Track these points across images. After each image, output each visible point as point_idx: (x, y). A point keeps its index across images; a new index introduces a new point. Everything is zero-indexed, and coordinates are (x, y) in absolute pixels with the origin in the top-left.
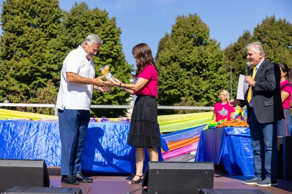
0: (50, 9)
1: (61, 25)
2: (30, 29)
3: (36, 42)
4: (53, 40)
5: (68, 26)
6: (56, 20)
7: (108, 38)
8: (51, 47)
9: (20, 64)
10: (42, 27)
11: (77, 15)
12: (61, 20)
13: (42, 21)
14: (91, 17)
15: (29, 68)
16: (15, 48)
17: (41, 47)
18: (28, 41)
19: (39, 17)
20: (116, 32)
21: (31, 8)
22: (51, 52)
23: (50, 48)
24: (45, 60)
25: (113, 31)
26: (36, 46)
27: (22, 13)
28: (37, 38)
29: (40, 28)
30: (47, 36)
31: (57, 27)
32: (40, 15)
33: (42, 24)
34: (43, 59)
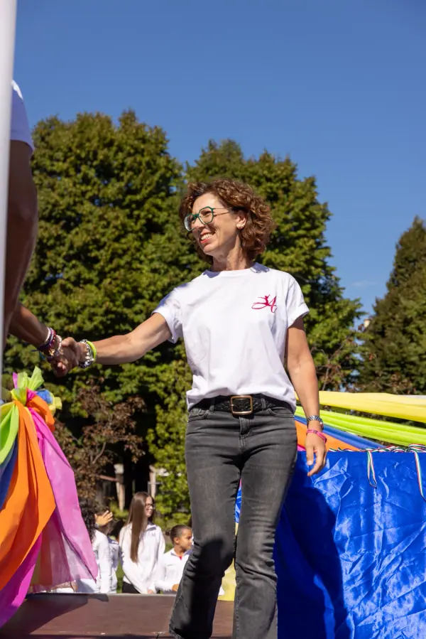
0: (147, 158)
2: (99, 211)
3: (117, 245)
4: (157, 238)
6: (162, 187)
7: (301, 232)
8: (154, 256)
9: (75, 301)
10: (128, 206)
11: (216, 173)
12: (173, 187)
13: (130, 191)
14: (255, 177)
15: (101, 311)
16: (61, 260)
17: (127, 258)
18: (96, 241)
19: (119, 179)
20: (319, 214)
21: (100, 157)
22: (154, 271)
23: (152, 261)
24: (140, 290)
25: (311, 213)
26: (114, 255)
27: (78, 170)
28: (117, 233)
29: (123, 208)
30: (141, 230)
31: (164, 205)
32: (122, 174)
33: (129, 197)
34: (135, 289)
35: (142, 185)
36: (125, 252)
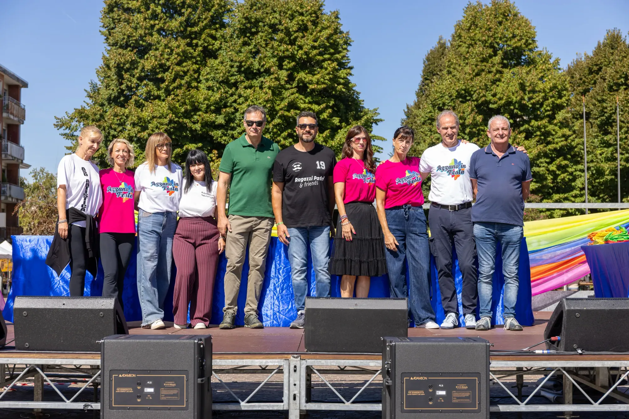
1: (228, 31)
2: (164, 41)
3: (178, 68)
4: (211, 62)
5: (243, 32)
6: (217, 20)
7: (327, 56)
8: (209, 76)
9: (146, 114)
10: (189, 36)
11: (259, 9)
12: (226, 19)
13: (189, 23)
14: (289, 12)
15: (166, 121)
16: (135, 80)
17: (187, 78)
18: (161, 66)
19: (181, 14)
20: (341, 42)
22: (209, 88)
23: (207, 80)
24: (196, 104)
25: (335, 41)
26: (177, 76)
27: (148, 8)
28: (179, 58)
29: (184, 38)
30: (199, 55)
31: (218, 35)
32: (183, 11)
33: (189, 29)
34: (192, 104)
35: (199, 18)
36: (185, 73)
